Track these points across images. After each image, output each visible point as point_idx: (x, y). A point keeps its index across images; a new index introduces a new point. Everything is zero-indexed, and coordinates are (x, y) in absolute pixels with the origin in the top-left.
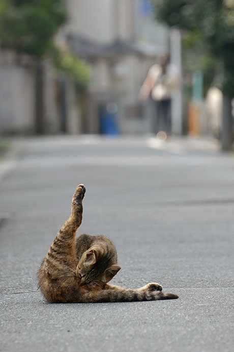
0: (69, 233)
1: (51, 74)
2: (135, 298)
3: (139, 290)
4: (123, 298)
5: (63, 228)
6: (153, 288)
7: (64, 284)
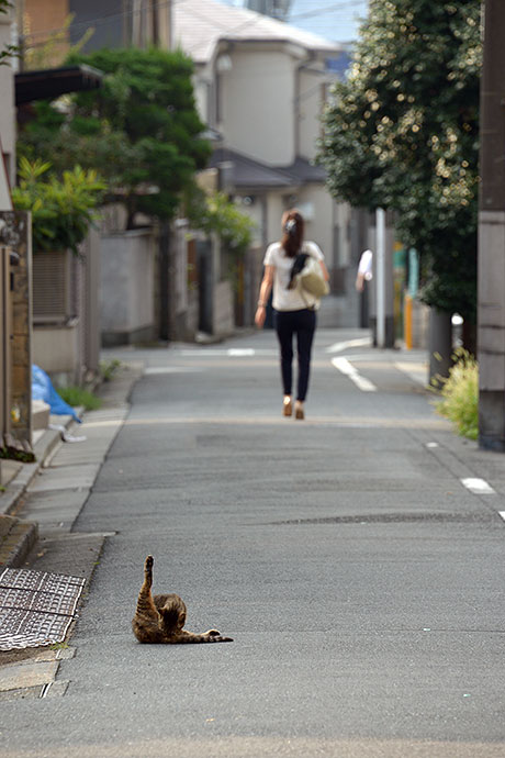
0: (146, 594)
1: (185, 233)
2: (202, 641)
3: (205, 634)
4: (194, 641)
5: (141, 591)
6: (213, 633)
7: (149, 630)
